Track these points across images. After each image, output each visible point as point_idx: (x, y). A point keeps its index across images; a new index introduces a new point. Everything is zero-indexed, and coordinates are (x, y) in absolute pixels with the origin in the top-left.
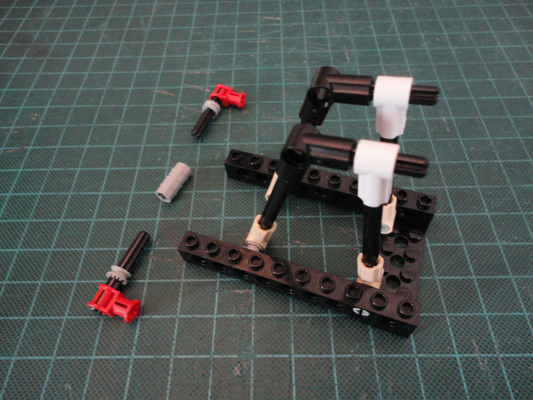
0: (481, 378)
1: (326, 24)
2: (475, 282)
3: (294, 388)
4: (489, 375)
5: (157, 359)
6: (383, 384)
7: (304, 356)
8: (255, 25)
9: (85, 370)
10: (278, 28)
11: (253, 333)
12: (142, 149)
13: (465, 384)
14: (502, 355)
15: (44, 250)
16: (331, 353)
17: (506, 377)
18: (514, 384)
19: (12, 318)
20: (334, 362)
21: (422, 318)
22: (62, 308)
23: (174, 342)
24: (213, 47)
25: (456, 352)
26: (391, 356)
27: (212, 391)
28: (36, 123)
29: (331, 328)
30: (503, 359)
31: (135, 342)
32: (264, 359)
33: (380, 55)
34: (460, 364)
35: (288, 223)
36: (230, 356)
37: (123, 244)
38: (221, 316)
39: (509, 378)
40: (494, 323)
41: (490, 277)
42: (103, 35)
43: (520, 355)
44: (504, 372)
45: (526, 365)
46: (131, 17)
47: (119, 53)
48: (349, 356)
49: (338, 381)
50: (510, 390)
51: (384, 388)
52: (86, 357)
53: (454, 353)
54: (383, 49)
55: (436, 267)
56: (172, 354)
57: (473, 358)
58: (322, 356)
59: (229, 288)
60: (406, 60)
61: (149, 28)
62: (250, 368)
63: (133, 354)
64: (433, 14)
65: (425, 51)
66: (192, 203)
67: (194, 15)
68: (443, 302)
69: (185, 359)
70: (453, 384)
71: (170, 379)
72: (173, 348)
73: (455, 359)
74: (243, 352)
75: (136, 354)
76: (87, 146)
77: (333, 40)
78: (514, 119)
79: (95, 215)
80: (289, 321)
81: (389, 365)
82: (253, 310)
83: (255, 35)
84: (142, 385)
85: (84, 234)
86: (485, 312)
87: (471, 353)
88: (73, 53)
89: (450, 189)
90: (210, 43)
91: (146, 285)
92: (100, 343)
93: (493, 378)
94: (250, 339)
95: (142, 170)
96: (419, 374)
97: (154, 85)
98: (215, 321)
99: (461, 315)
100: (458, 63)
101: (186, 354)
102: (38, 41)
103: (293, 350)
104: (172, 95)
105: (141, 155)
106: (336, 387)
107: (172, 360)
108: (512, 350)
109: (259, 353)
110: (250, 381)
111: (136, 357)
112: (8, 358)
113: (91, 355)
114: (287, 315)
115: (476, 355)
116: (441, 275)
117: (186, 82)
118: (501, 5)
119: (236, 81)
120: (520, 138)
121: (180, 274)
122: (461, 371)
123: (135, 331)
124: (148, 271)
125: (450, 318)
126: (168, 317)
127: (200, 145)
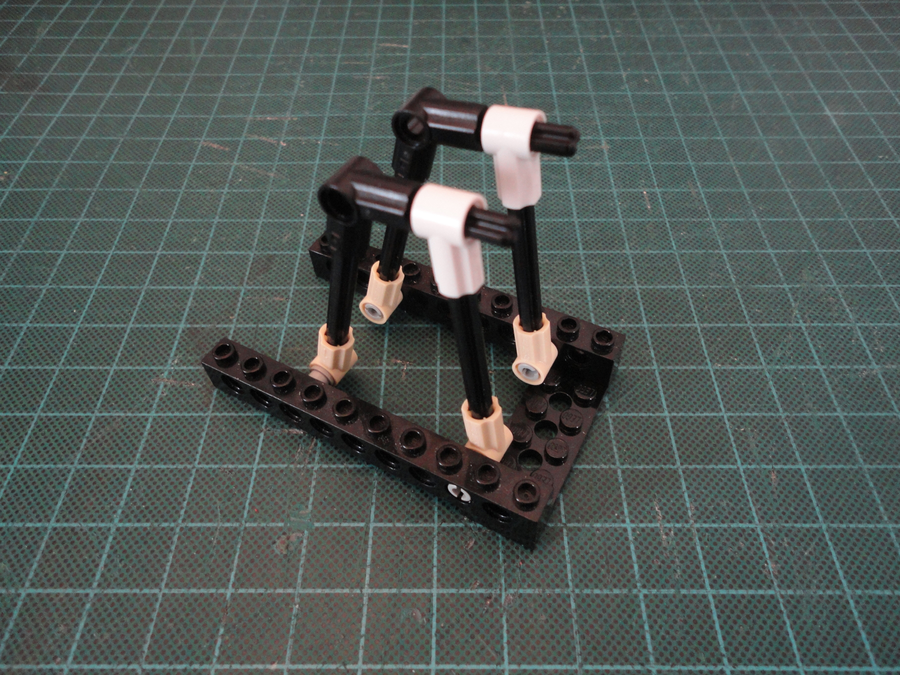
0: (662, 558)
1: (478, 55)
2: (668, 420)
3: (368, 570)
4: (675, 553)
5: (154, 529)
6: (509, 566)
7: (390, 525)
8: (367, 55)
9: (36, 543)
10: (402, 59)
11: (312, 492)
12: (169, 226)
13: (636, 567)
14: (697, 525)
16: (433, 522)
17: (701, 557)
18: (711, 567)
20: (435, 533)
21: (581, 472)
22: (10, 452)
23: (185, 504)
24: (299, 83)
25: (628, 520)
27: (236, 575)
30: (698, 530)
31: (122, 503)
32: (326, 529)
33: (555, 100)
34: (631, 538)
35: (387, 334)
36: (272, 525)
37: (121, 361)
38: (265, 466)
39: (705, 558)
40: (690, 480)
41: (691, 414)
42: (128, 62)
43: (725, 526)
44: (698, 548)
45: (733, 540)
46: (174, 39)
47: (149, 88)
48: (460, 525)
49: (439, 561)
50: (705, 575)
51: (509, 571)
52: (39, 525)
53: (624, 521)
54: (561, 92)
56: (180, 521)
57: (652, 530)
58: (417, 525)
59: (282, 427)
60: (595, 109)
61: (201, 55)
62: (301, 542)
63: (116, 521)
64: (643, 45)
65: (626, 96)
66: (239, 304)
67: (275, 38)
68: (615, 450)
69: (199, 529)
70: (617, 566)
71: (170, 557)
72: (182, 512)
73: (625, 530)
74: (292, 519)
75: (121, 521)
76: (81, 219)
77: (486, 78)
78: (749, 194)
79: (81, 318)
82: (317, 458)
83: (366, 69)
84: (125, 566)
85: (60, 345)
86: (678, 463)
87: (651, 522)
88: (77, 86)
89: (643, 290)
91: (150, 420)
92: (64, 504)
93: (682, 558)
94: (308, 499)
95: (165, 256)
96: (567, 551)
97: (199, 134)
98: (254, 474)
99: (641, 467)
100: (673, 114)
101: (202, 521)
102: (22, 69)
103: (372, 515)
104: (227, 149)
105: (166, 234)
106: (435, 570)
107: (178, 530)
108: (714, 518)
109: (318, 521)
110: (299, 561)
111: (120, 525)
113: (49, 521)
115: (658, 525)
116: (617, 410)
117: (250, 132)
118: (747, 35)
119: (329, 131)
120: (757, 220)
121: (207, 406)
122: (632, 547)
123: (123, 487)
124: (157, 400)
125: (623, 472)
126: (181, 467)
127: (261, 221)
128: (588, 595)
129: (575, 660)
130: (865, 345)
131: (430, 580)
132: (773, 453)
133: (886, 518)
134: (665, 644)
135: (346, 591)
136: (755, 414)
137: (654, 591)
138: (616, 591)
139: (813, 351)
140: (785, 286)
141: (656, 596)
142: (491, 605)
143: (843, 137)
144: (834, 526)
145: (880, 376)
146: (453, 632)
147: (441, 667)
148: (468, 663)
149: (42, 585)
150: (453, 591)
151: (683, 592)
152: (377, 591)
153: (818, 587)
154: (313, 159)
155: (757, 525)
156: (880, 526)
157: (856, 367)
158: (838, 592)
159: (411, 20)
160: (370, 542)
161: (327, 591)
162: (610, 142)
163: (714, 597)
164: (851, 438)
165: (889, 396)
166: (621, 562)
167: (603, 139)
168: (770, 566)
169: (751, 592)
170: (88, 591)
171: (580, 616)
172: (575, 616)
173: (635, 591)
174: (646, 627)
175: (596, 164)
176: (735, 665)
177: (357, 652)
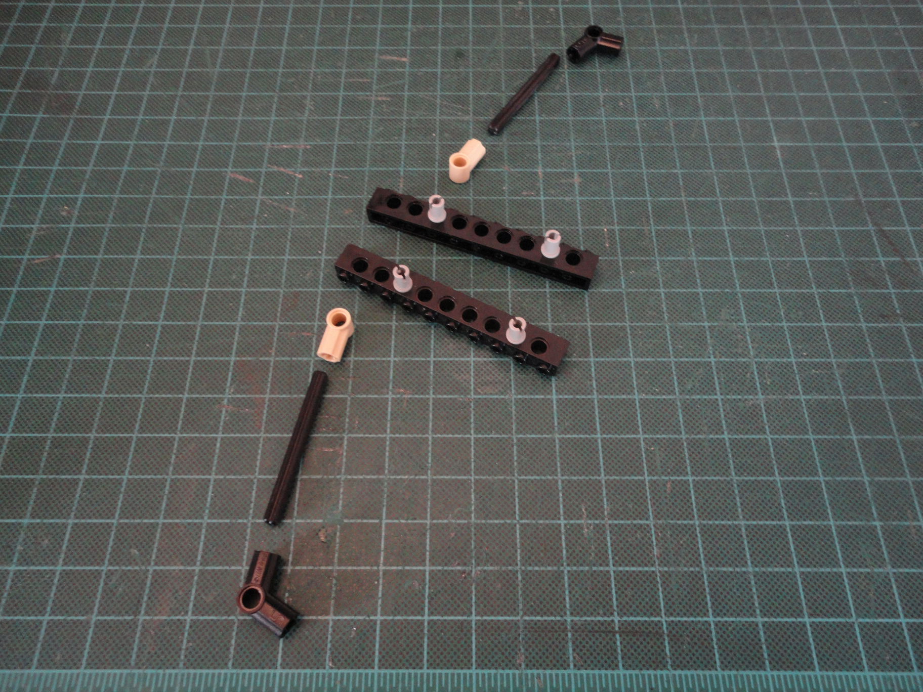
0: (583, 545)
1: (471, 71)
2: (599, 441)
3: (382, 553)
5: (233, 524)
6: (478, 551)
7: (396, 521)
8: (369, 70)
9: (152, 534)
10: (402, 75)
11: (341, 496)
12: (211, 263)
13: (564, 552)
14: (610, 522)
15: (94, 395)
16: (426, 519)
17: (609, 544)
18: (615, 552)
19: (63, 477)
20: (428, 527)
22: (121, 466)
23: (252, 505)
24: (309, 104)
25: (562, 518)
26: (491, 521)
28: (67, 220)
29: (429, 491)
30: (610, 525)
31: (208, 505)
32: (352, 524)
33: (538, 127)
34: (563, 530)
35: (392, 366)
36: (314, 521)
37: (190, 390)
38: (306, 477)
39: (612, 545)
40: (609, 488)
43: (629, 522)
44: (608, 539)
45: (633, 532)
46: (191, 47)
47: (175, 110)
48: (446, 521)
49: (430, 547)
50: (610, 557)
51: (478, 555)
52: (152, 521)
53: (559, 519)
54: (544, 117)
55: (559, 423)
56: (250, 518)
57: (579, 525)
58: (415, 521)
59: (316, 445)
60: (572, 137)
62: (335, 534)
63: (206, 518)
65: (601, 122)
66: (275, 339)
67: (284, 48)
68: (559, 464)
70: (552, 551)
71: (247, 544)
72: (251, 511)
73: (560, 525)
74: (328, 517)
76: (138, 256)
77: (477, 99)
78: (692, 232)
79: (154, 351)
80: (383, 484)
81: (488, 531)
82: (343, 470)
83: (368, 87)
84: (216, 550)
86: (603, 475)
87: (578, 519)
88: (110, 108)
89: (594, 327)
90: (305, 97)
91: (219, 440)
92: (167, 505)
93: (596, 545)
94: (338, 502)
95: (211, 292)
96: (518, 541)
97: (226, 164)
98: (299, 483)
99: (576, 478)
100: (640, 144)
102: (57, 86)
103: (384, 515)
104: (251, 181)
105: (209, 271)
106: (428, 553)
107: (249, 525)
108: (622, 516)
109: (347, 518)
110: (334, 547)
111: (209, 521)
112: (64, 521)
113: (159, 518)
114: (381, 477)
115: (583, 521)
116: (563, 433)
117: (270, 162)
118: (720, 47)
119: (339, 163)
120: (695, 259)
121: (260, 428)
122: (563, 537)
123: (207, 493)
124: (222, 424)
125: (563, 482)
126: (246, 477)
127: (287, 257)
128: (530, 571)
129: (518, 614)
130: (757, 378)
131: (424, 561)
132: (671, 467)
133: (741, 517)
134: (578, 603)
135: (368, 568)
136: (664, 436)
137: (575, 568)
138: (549, 568)
139: (717, 383)
140: (706, 324)
141: (576, 571)
142: (465, 578)
143: (783, 171)
144: (704, 522)
145: (762, 405)
146: (439, 595)
147: (432, 618)
148: (449, 616)
149: (163, 564)
150: (440, 568)
151: (594, 568)
152: (388, 568)
153: (685, 566)
154: (326, 193)
155: (651, 522)
156: (736, 523)
157: (746, 397)
158: (698, 569)
159: (410, 26)
160: (383, 534)
161: (355, 568)
162: (581, 175)
163: (614, 572)
164: (730, 456)
165: (765, 421)
166: (555, 548)
167: (576, 171)
168: (656, 551)
169: (640, 569)
170: (194, 568)
171: (524, 585)
172: (521, 585)
173: (562, 568)
174: (567, 592)
175: (567, 199)
176: (621, 617)
177: (376, 609)
